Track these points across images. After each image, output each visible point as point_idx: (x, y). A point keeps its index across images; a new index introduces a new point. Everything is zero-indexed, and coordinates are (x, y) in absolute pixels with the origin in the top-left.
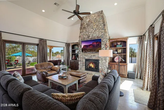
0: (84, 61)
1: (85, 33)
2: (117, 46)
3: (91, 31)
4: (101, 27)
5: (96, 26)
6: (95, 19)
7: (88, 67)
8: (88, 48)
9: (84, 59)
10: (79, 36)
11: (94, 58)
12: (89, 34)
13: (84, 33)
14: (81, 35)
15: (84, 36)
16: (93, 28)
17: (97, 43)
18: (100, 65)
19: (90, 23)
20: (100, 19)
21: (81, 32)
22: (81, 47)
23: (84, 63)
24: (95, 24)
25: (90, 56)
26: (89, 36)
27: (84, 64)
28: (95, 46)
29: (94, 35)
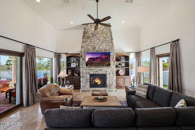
0: (88, 76)
1: (90, 43)
2: (121, 60)
3: (97, 43)
4: (108, 39)
5: (103, 38)
6: (102, 30)
7: (93, 83)
8: (95, 62)
10: (82, 46)
11: (100, 73)
12: (95, 45)
13: (88, 43)
14: (83, 45)
15: (89, 47)
16: (99, 40)
17: (106, 56)
18: (108, 79)
19: (96, 33)
20: (108, 31)
21: (83, 42)
22: (84, 59)
23: (89, 79)
24: (102, 35)
25: (96, 70)
26: (95, 48)
27: (89, 81)
28: (104, 59)
29: (100, 48)
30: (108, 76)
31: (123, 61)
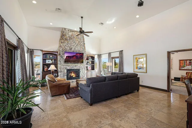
0: (66, 71)
1: (67, 44)
4: (81, 43)
5: (78, 42)
7: (69, 76)
8: (71, 59)
9: (65, 70)
10: (60, 46)
11: (75, 68)
12: (72, 46)
14: (62, 45)
15: (66, 47)
16: (75, 42)
18: (81, 73)
20: (81, 37)
21: (62, 42)
23: (66, 73)
24: (77, 40)
25: (72, 66)
26: (72, 49)
28: (79, 57)
29: (76, 49)
30: (81, 70)
31: (90, 60)
